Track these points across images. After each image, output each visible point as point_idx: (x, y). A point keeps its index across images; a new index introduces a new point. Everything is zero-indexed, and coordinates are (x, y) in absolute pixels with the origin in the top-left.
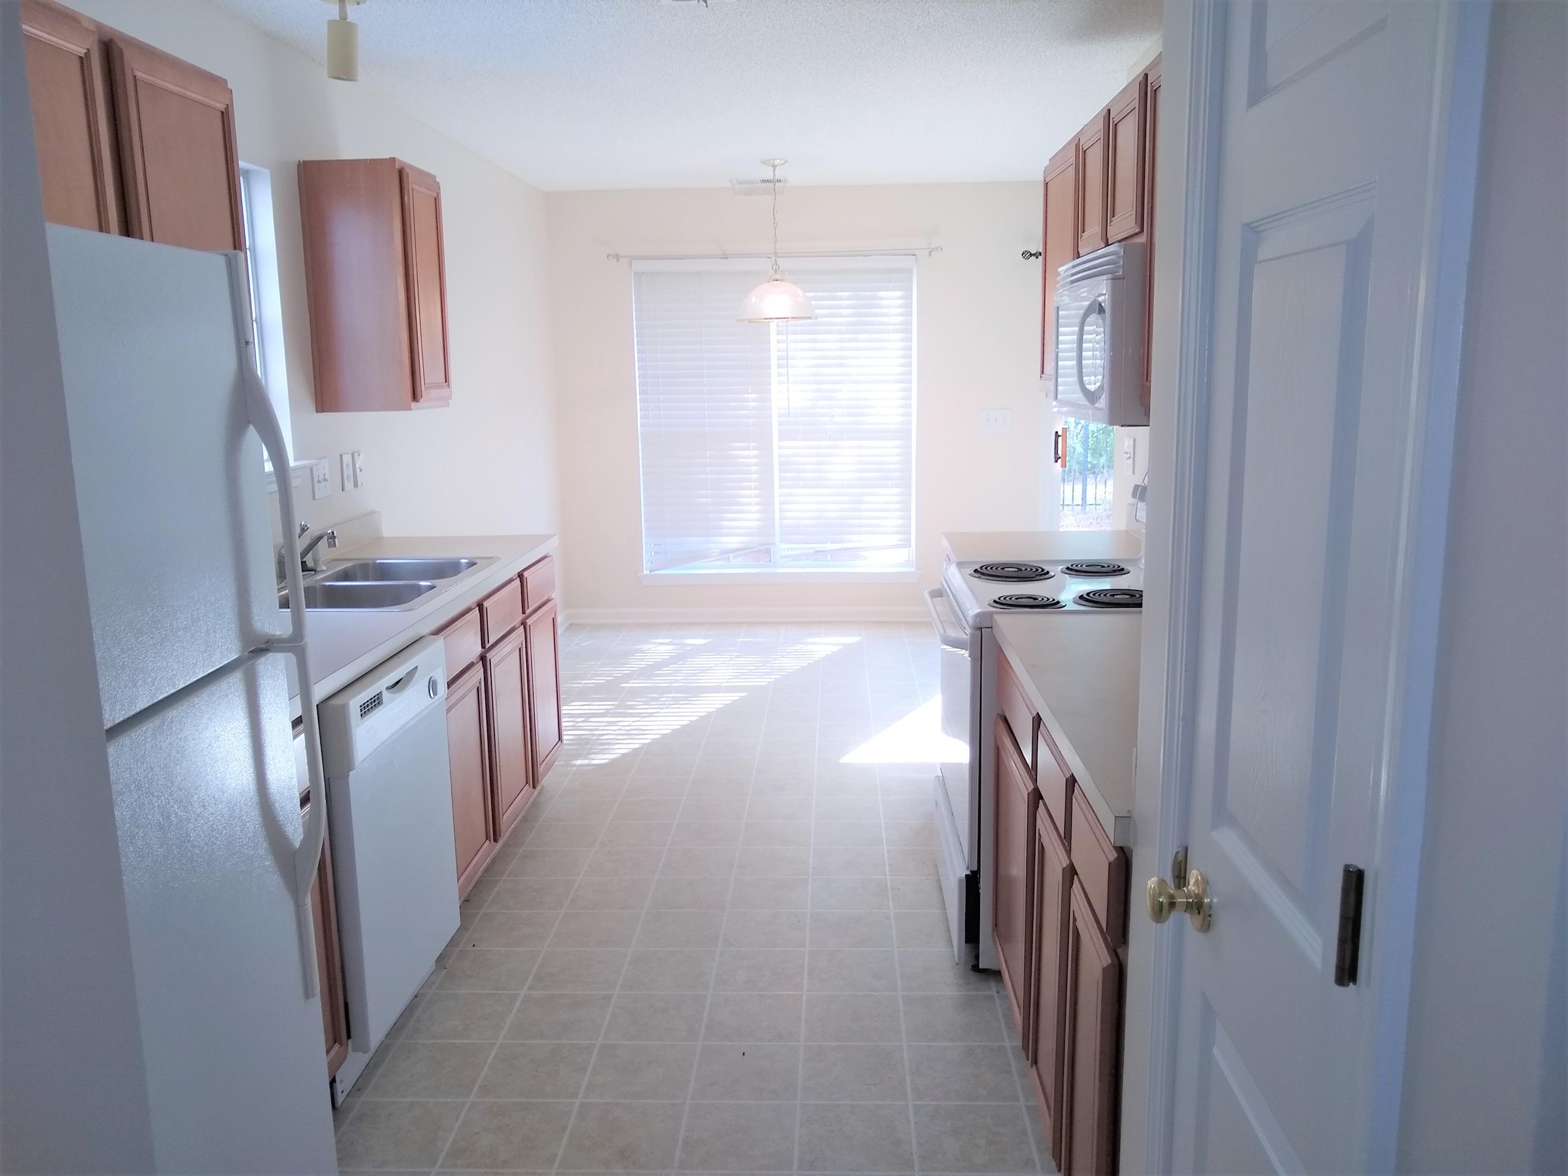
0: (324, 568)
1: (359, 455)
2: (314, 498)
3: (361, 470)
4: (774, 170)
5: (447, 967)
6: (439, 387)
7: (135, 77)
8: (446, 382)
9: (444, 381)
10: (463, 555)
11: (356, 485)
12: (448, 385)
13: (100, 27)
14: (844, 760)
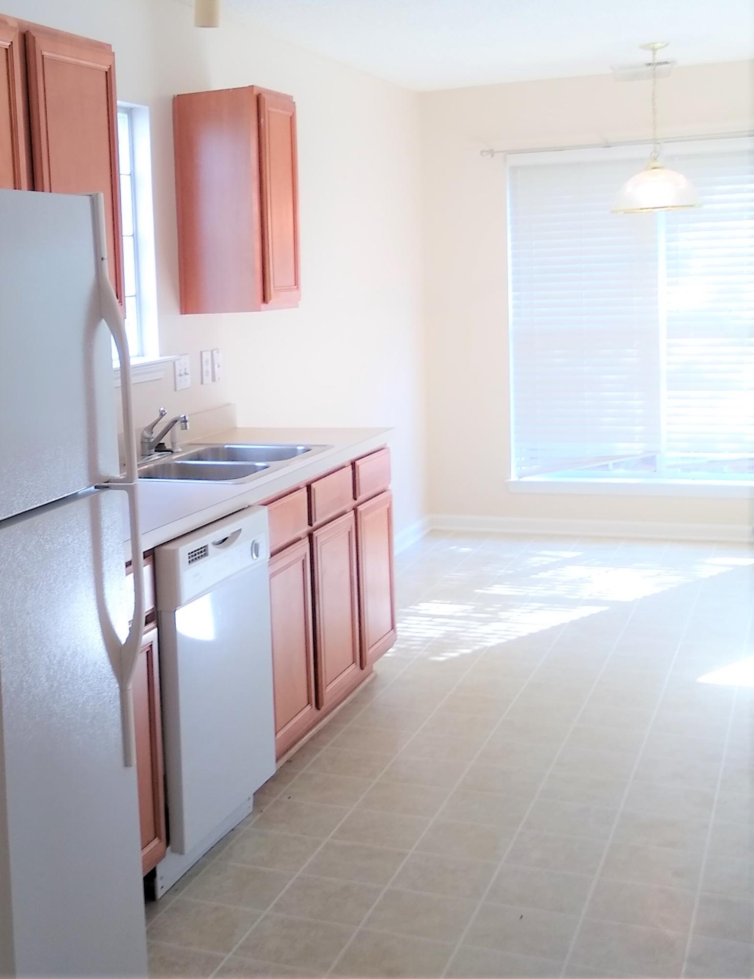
0: (180, 450)
1: (218, 352)
2: (175, 390)
3: (219, 366)
4: (654, 54)
5: (264, 811)
6: (291, 290)
7: (43, 56)
8: (295, 285)
9: (293, 284)
10: (300, 443)
11: (214, 380)
12: (298, 288)
13: (20, 23)
14: (702, 679)
